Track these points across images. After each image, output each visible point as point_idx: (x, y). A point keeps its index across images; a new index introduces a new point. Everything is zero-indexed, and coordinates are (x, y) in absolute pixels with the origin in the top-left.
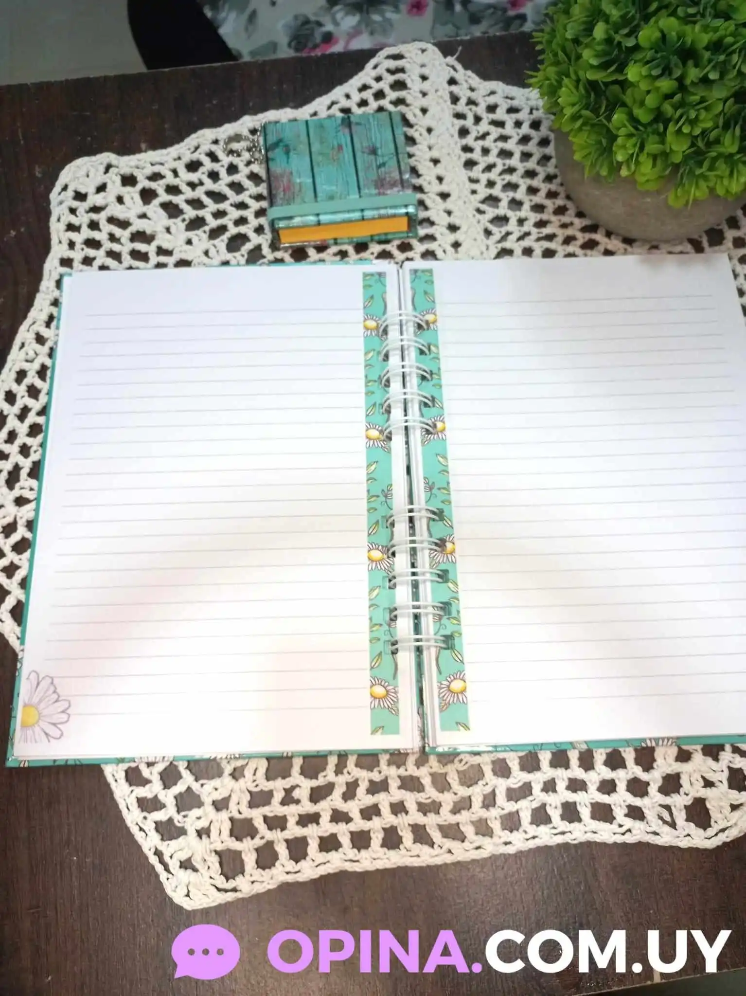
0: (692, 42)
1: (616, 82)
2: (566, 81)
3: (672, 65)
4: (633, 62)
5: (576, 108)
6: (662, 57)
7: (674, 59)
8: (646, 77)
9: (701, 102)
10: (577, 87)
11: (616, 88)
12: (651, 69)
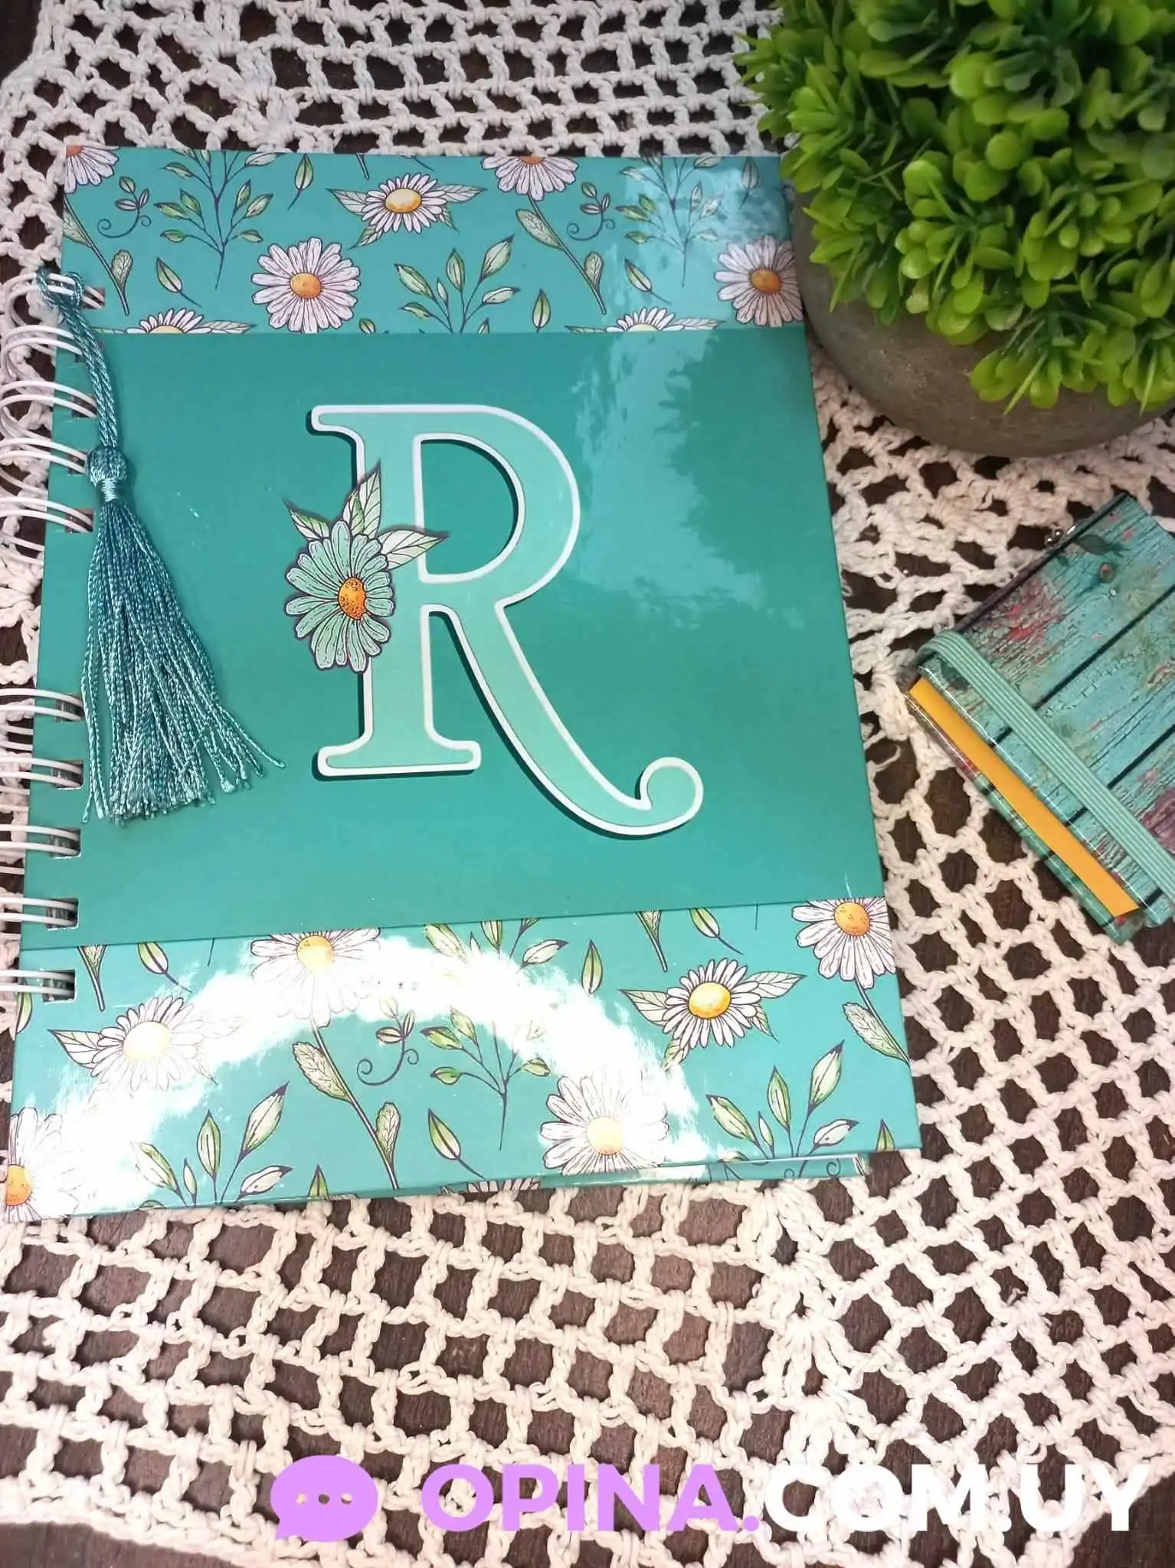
0: (1114, 24)
1: (922, 91)
2: (813, 71)
3: (1058, 72)
4: (966, 49)
5: (831, 140)
6: (1037, 47)
7: (1066, 59)
8: (991, 91)
9: (1109, 180)
10: (835, 93)
11: (922, 107)
12: (1006, 73)
